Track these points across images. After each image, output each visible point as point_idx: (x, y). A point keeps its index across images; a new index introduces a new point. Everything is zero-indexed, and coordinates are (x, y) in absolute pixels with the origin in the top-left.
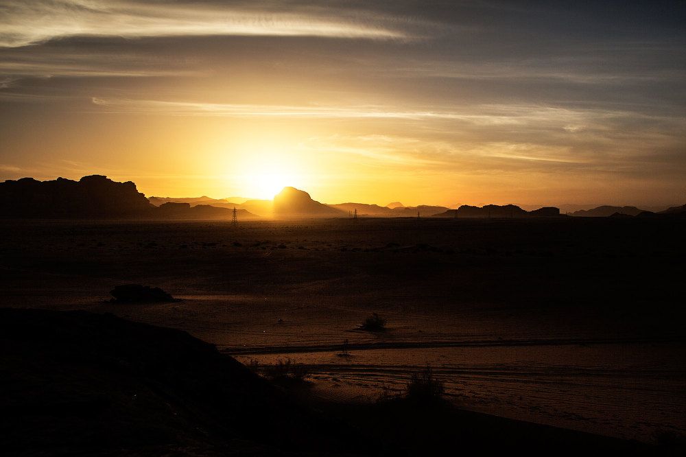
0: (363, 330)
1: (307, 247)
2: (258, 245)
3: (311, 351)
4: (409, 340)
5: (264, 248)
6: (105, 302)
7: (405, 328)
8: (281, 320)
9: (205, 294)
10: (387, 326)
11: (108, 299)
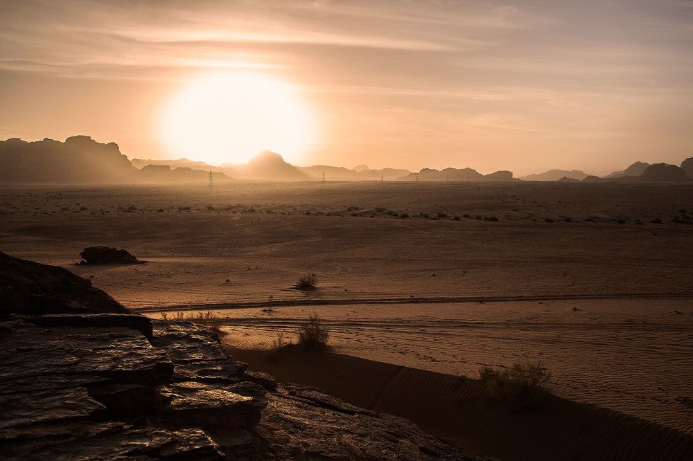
0: (297, 289)
1: (275, 211)
2: (229, 208)
3: (242, 308)
4: (331, 298)
5: (234, 212)
6: (77, 264)
7: (334, 287)
8: (228, 281)
9: (170, 257)
10: (318, 285)
11: (79, 261)
